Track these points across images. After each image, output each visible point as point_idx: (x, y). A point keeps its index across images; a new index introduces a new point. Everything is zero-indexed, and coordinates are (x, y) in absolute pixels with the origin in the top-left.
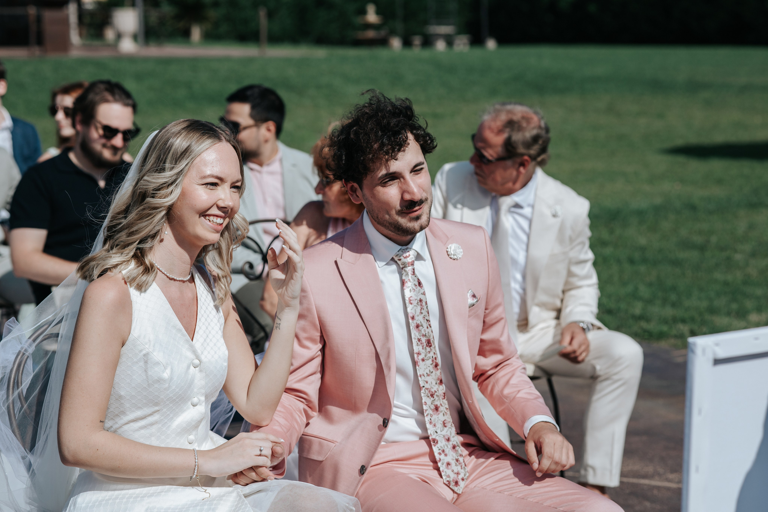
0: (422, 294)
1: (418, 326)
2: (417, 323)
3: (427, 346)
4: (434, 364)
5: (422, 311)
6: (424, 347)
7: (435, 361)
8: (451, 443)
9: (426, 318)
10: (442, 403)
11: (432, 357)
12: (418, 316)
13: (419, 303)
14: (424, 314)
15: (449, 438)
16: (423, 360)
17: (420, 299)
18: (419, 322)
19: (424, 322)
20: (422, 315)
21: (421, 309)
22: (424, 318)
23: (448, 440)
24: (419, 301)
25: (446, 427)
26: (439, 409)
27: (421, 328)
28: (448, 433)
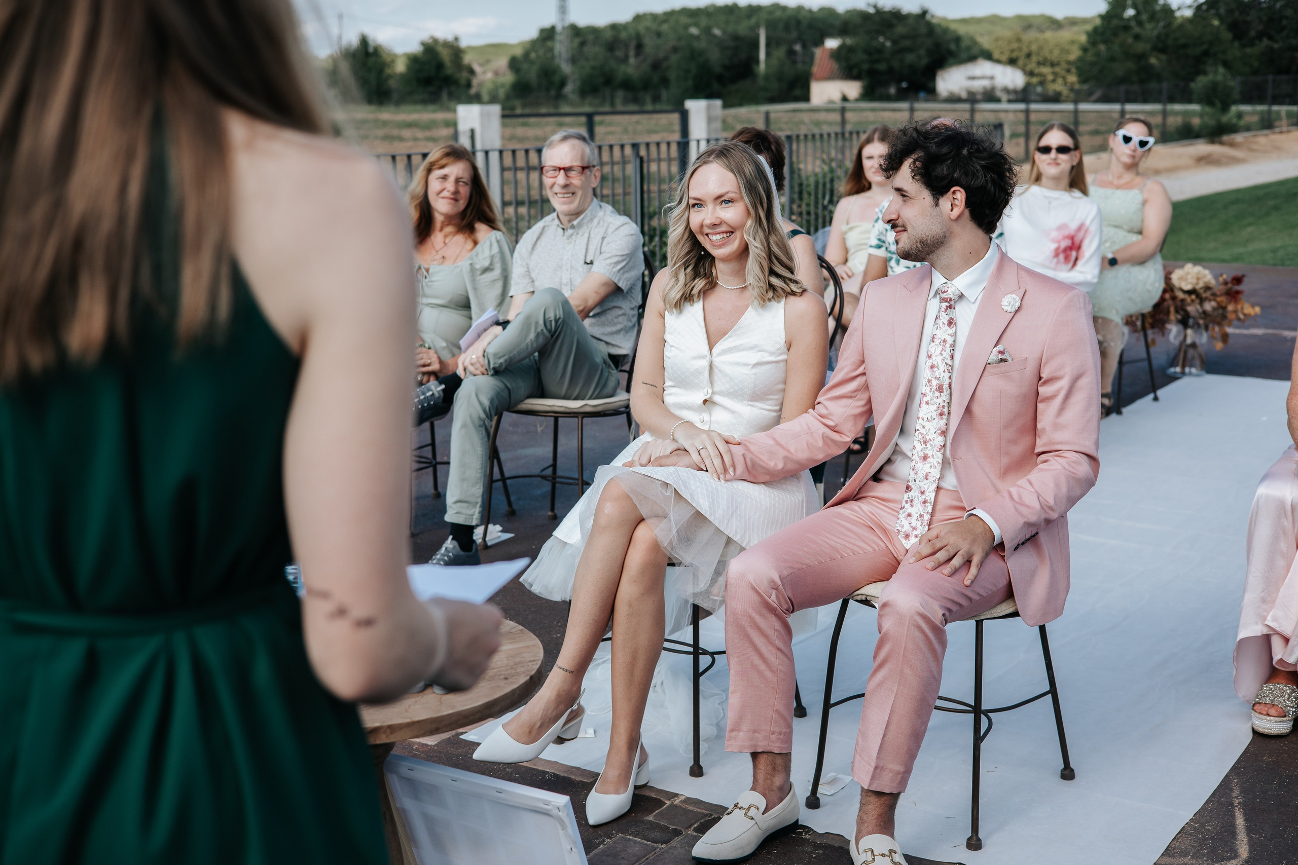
0: (948, 335)
1: (932, 367)
2: (932, 363)
3: (936, 390)
4: (939, 411)
5: (943, 352)
6: (933, 390)
7: (942, 409)
8: (924, 497)
9: (946, 361)
10: (934, 454)
11: (939, 404)
12: (936, 356)
13: (942, 343)
14: (944, 356)
15: (924, 491)
16: (927, 403)
17: (945, 339)
18: (935, 363)
19: (942, 364)
20: (942, 357)
21: (943, 350)
22: (943, 361)
23: (923, 493)
24: (942, 341)
25: (927, 479)
26: (928, 460)
27: (935, 369)
28: (926, 487)
